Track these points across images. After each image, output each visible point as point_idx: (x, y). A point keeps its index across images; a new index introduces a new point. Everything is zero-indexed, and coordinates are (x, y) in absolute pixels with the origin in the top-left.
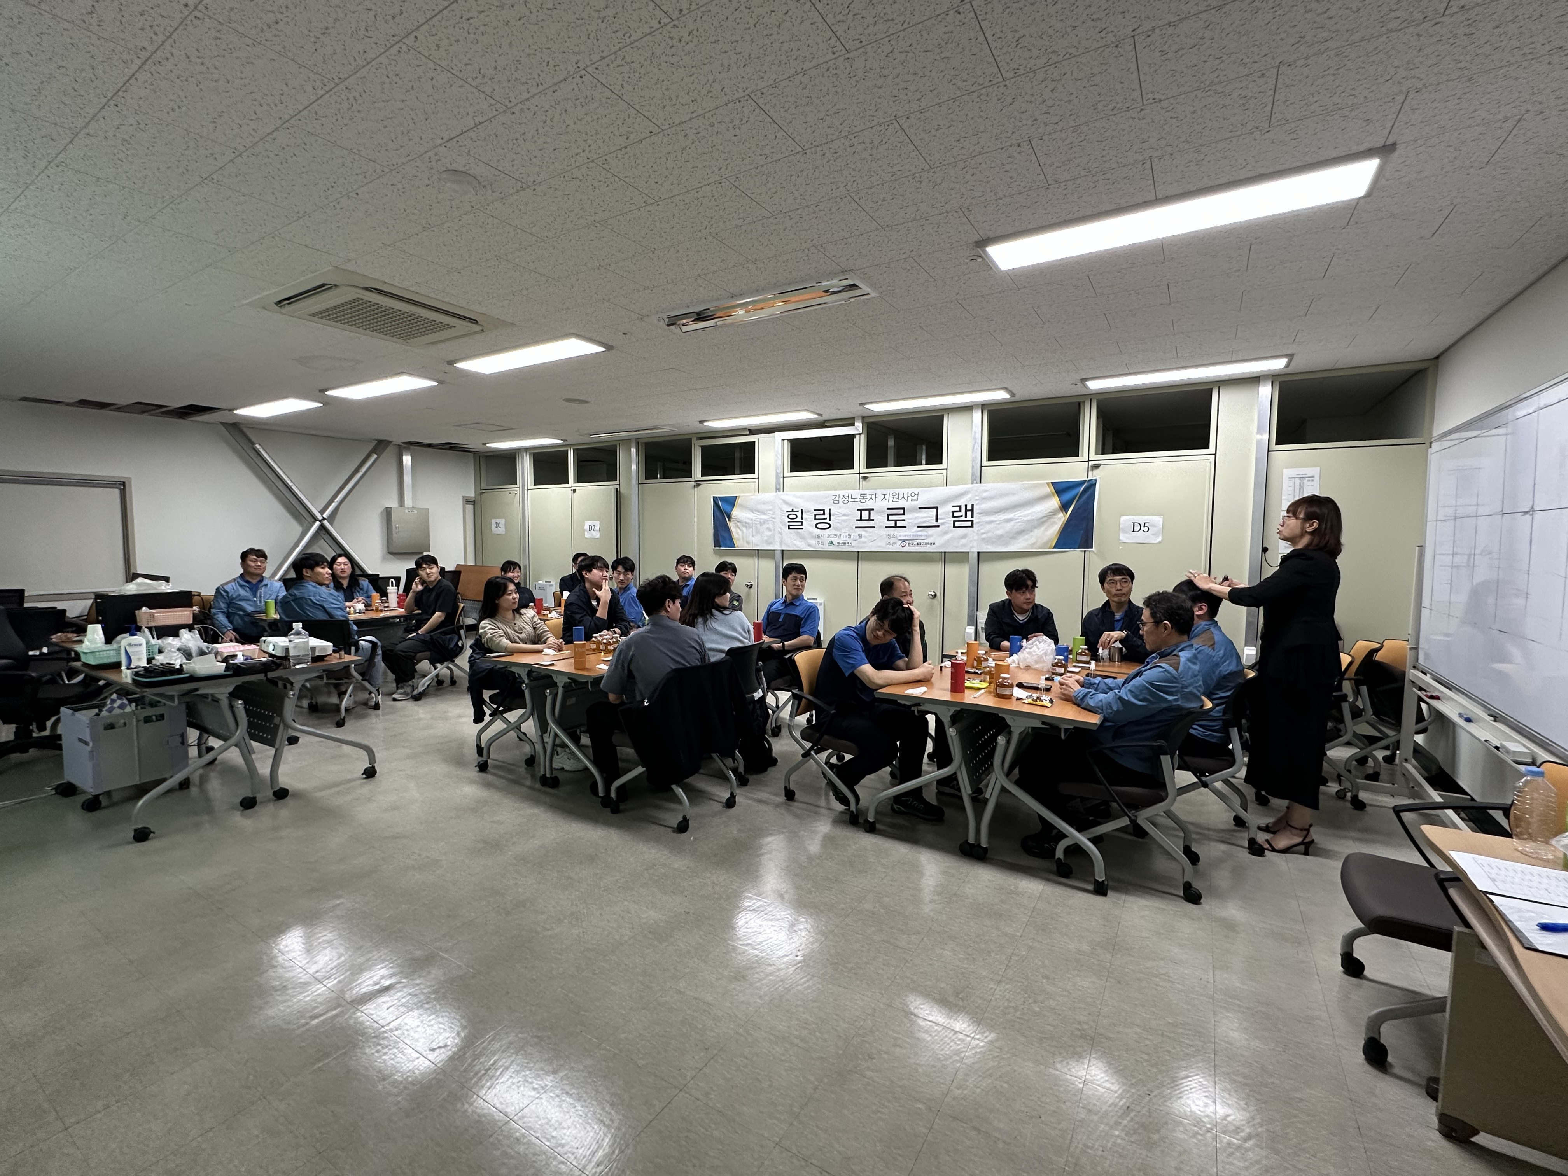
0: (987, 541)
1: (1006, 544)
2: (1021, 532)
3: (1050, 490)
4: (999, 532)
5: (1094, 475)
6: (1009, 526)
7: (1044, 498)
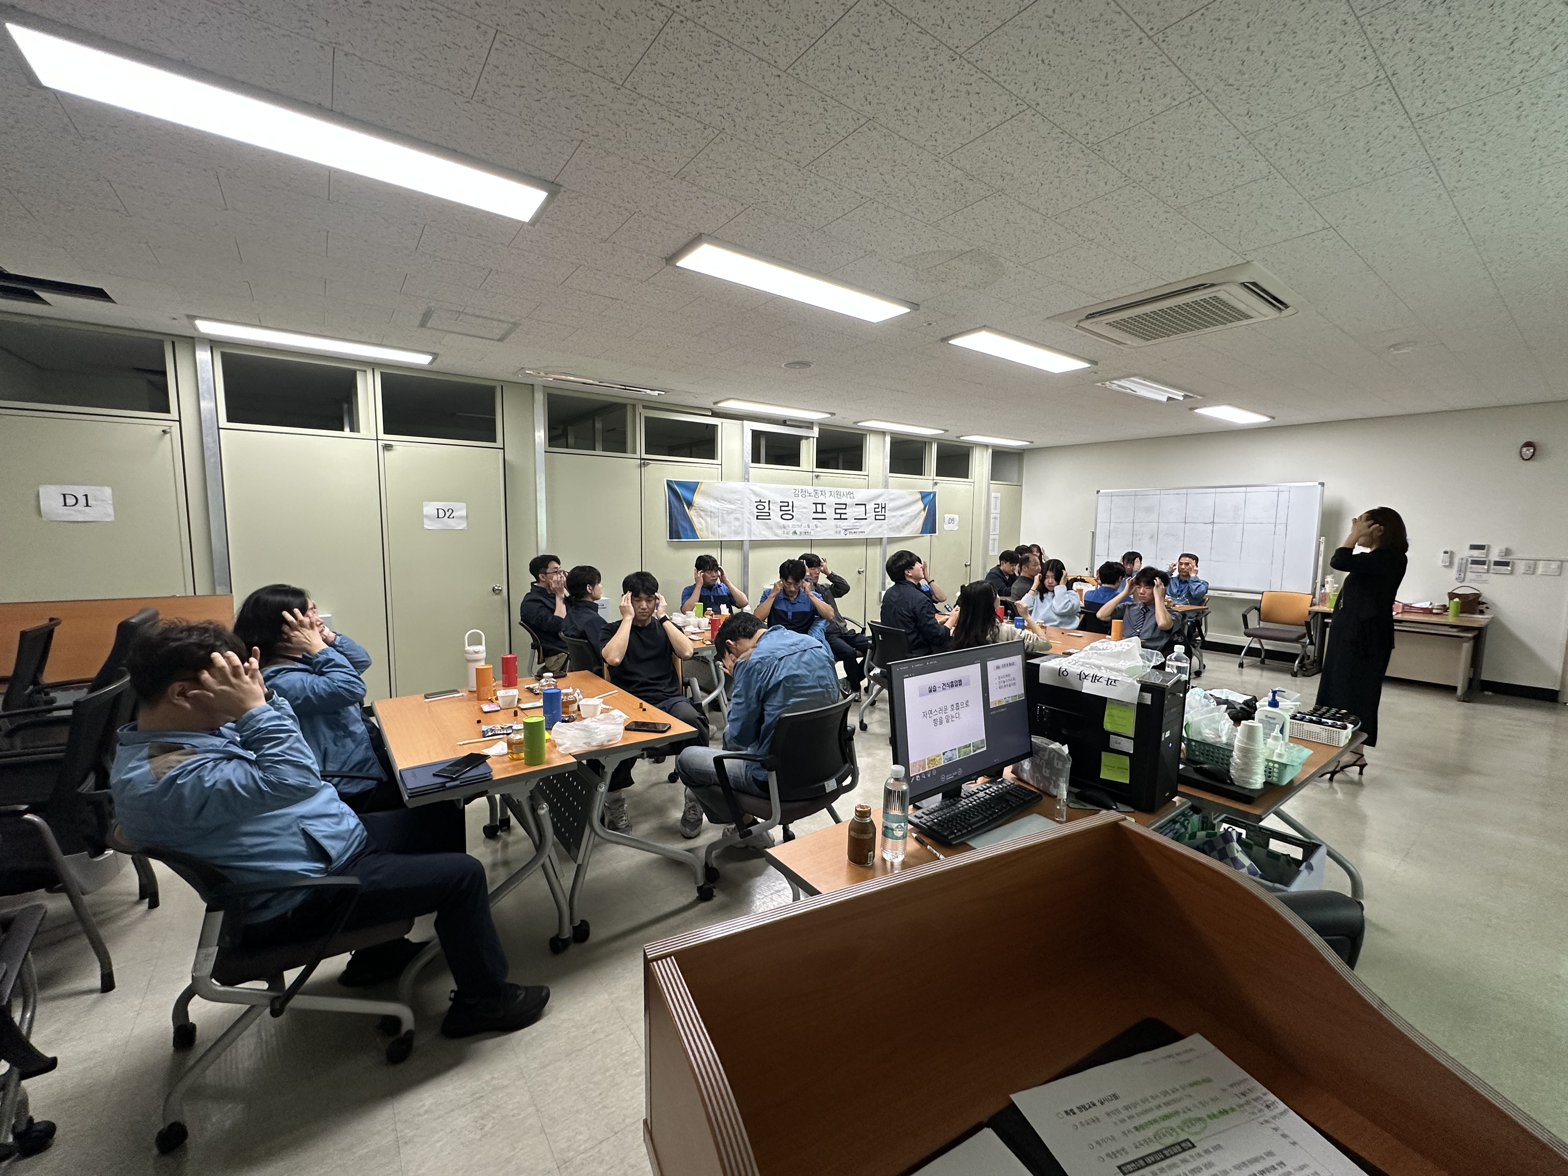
0: (892, 529)
1: (900, 532)
2: (907, 524)
3: (919, 496)
4: (898, 524)
5: (936, 489)
6: (902, 519)
7: (916, 501)
